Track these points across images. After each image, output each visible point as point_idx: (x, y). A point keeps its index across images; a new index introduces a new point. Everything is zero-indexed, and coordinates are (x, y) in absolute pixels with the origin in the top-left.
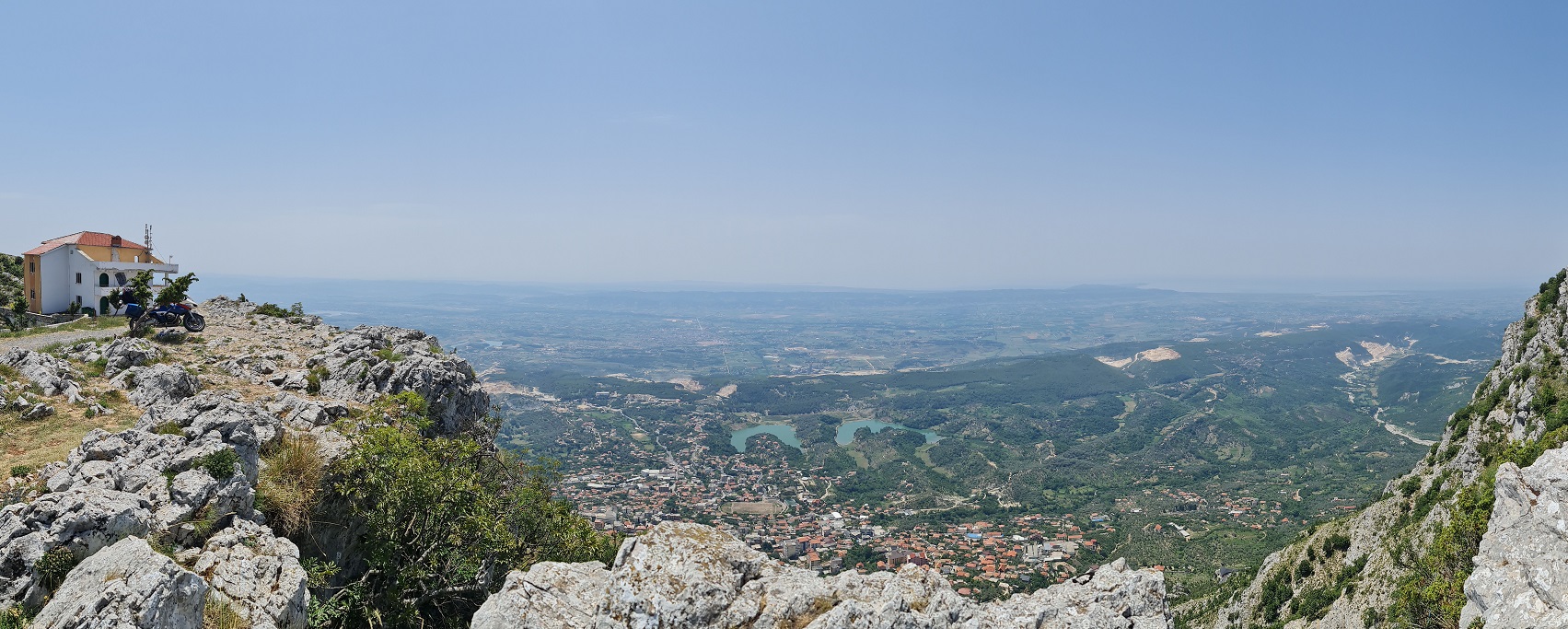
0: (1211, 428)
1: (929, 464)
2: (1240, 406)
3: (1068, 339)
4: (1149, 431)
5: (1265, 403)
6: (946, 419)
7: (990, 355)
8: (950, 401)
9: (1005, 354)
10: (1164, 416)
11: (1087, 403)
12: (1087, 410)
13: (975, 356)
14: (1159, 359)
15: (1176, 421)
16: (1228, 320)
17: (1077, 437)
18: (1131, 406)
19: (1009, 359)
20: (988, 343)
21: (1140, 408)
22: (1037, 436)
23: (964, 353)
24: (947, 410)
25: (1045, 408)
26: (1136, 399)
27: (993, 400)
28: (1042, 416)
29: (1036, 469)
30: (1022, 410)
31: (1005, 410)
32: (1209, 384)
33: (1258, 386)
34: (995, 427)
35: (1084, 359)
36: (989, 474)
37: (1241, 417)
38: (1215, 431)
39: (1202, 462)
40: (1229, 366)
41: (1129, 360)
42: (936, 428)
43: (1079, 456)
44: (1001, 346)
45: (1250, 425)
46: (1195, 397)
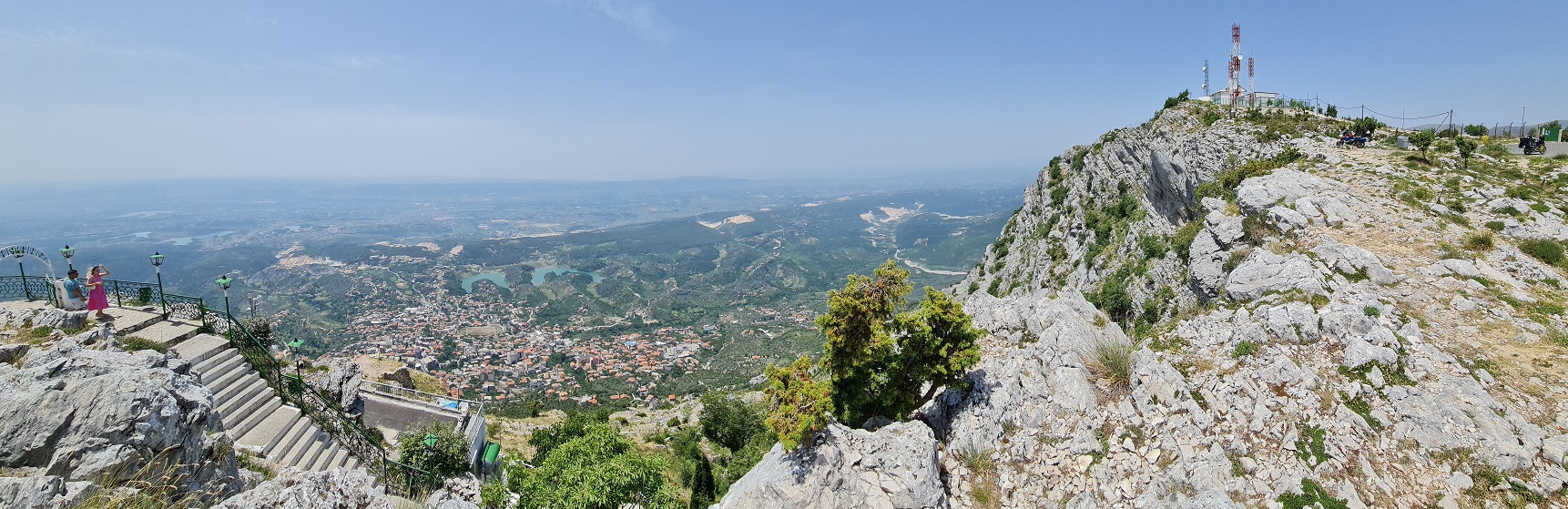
0: (779, 266)
1: (596, 296)
2: (795, 251)
3: (677, 211)
4: (738, 269)
5: (812, 249)
6: (605, 264)
7: (629, 222)
8: (607, 253)
9: (637, 222)
10: (746, 259)
11: (694, 252)
12: (695, 256)
13: (619, 223)
14: (741, 222)
15: (755, 262)
16: (782, 197)
17: (689, 274)
18: (723, 253)
19: (641, 224)
20: (627, 214)
21: (730, 254)
22: (663, 275)
23: (613, 221)
24: (605, 259)
25: (667, 255)
26: (727, 248)
27: (633, 252)
28: (666, 261)
29: (665, 297)
30: (652, 258)
31: (642, 257)
32: (776, 236)
33: (806, 237)
34: (636, 270)
35: (690, 224)
36: (636, 301)
37: (797, 258)
38: (781, 268)
39: (775, 289)
40: (786, 225)
41: (720, 223)
42: (599, 271)
43: (693, 287)
44: (635, 216)
45: (803, 264)
46: (767, 247)
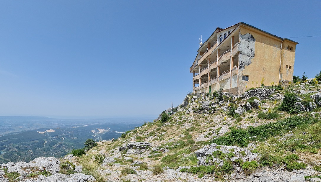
14: (51, 132)
41: (44, 132)
